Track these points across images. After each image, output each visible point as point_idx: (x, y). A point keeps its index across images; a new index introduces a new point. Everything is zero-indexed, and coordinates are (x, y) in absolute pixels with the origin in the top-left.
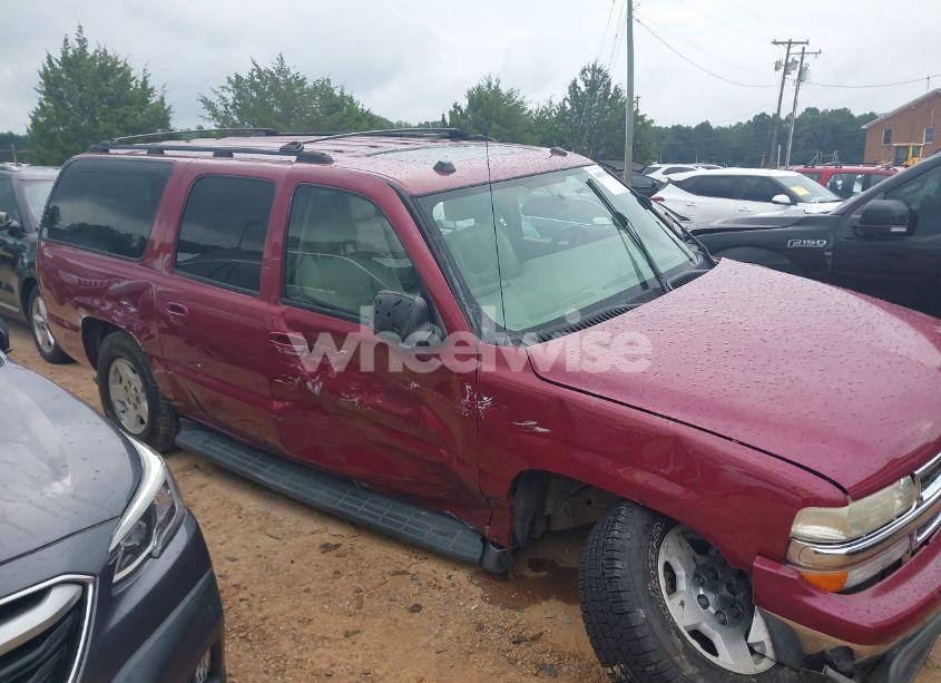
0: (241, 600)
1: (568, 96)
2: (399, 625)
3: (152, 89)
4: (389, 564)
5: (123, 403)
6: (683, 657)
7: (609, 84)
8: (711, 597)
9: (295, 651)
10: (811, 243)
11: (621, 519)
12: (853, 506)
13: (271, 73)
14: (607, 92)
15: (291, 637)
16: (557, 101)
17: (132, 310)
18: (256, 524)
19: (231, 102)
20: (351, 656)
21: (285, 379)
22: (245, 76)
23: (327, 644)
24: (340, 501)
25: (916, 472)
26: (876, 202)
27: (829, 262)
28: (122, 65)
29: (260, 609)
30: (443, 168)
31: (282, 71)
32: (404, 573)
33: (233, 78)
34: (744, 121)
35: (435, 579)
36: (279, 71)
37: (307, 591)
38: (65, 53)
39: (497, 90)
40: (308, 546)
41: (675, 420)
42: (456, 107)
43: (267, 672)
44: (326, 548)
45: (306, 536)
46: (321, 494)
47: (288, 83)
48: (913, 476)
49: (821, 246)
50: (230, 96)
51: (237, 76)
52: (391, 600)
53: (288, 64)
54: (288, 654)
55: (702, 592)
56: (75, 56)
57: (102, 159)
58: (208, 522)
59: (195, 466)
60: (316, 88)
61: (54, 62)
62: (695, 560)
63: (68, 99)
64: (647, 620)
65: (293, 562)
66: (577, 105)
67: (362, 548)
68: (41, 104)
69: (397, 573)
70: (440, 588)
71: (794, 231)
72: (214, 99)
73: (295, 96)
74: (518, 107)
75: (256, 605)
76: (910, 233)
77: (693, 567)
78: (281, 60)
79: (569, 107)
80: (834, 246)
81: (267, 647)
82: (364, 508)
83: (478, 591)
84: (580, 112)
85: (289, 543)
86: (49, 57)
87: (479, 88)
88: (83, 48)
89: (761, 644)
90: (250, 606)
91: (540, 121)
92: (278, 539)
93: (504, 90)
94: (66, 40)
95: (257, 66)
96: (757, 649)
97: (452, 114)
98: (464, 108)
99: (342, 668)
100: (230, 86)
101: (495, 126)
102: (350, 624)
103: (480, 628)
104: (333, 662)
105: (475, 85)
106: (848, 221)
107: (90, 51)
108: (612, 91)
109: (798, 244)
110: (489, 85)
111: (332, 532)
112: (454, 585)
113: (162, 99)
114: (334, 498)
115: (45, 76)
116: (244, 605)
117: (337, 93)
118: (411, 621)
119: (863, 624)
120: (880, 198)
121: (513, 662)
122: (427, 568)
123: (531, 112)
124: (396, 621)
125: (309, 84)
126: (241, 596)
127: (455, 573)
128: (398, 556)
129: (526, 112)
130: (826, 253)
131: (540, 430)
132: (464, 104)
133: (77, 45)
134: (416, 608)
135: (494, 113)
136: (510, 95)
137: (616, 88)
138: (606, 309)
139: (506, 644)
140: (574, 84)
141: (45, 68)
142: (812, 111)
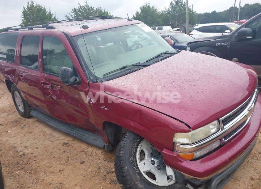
0: (34, 161)
1: (170, 6)
2: (76, 167)
3: (52, 14)
4: (80, 149)
5: (19, 103)
6: (139, 182)
7: (182, 2)
8: (156, 161)
9: (43, 177)
10: (223, 44)
11: (126, 137)
12: (193, 132)
13: (84, 7)
14: (181, 4)
15: (44, 172)
16: (167, 8)
17: (14, 77)
18: (48, 137)
19: (74, 16)
20: (59, 178)
21: (47, 95)
22: (77, 8)
23: (53, 174)
24: (69, 130)
25: (220, 119)
26: (243, 29)
27: (229, 49)
28: (43, 8)
29: (39, 163)
30: (85, 27)
31: (87, 6)
32: (83, 151)
33: (73, 9)
34: (226, 10)
35: (92, 153)
36: (86, 6)
37: (54, 157)
38: (28, 6)
39: (149, 7)
40: (59, 144)
41: (140, 105)
42: (137, 12)
43: (33, 183)
44: (64, 144)
45: (60, 140)
46: (64, 128)
47: (89, 9)
48: (219, 121)
49: (226, 44)
50: (73, 14)
51: (74, 8)
52: (76, 160)
53: (88, 4)
54: (41, 177)
55: (153, 159)
56: (31, 6)
57: (6, 33)
58: (35, 137)
59: (38, 120)
60: (97, 10)
61: (25, 9)
62: (152, 149)
63: (30, 19)
64: (128, 170)
65: (53, 149)
66: (173, 9)
67: (74, 144)
68: (23, 21)
69: (81, 151)
70: (92, 156)
71: (218, 41)
72: (69, 15)
73: (91, 13)
74: (155, 11)
75: (38, 162)
76: (253, 38)
77: (151, 151)
78: (87, 3)
79: (170, 9)
80: (230, 44)
81: (36, 175)
82: (74, 132)
83: (102, 157)
84: (174, 11)
85: (55, 143)
86: (24, 7)
87: (143, 7)
88: (33, 4)
89: (171, 176)
90: (36, 162)
91: (162, 14)
92: (52, 141)
93: (151, 6)
94: (28, 2)
95: (80, 5)
96: (170, 177)
97: (136, 14)
98: (139, 13)
99: (54, 182)
100: (73, 11)
101: (148, 17)
102: (62, 167)
103: (99, 168)
104: (53, 180)
105: (142, 5)
106: (234, 36)
107: (35, 5)
108: (183, 4)
109: (219, 44)
110: (147, 5)
111: (67, 139)
112: (96, 155)
113: (55, 17)
114: (67, 129)
115: (23, 13)
116: (34, 162)
117: (103, 11)
118: (80, 166)
119: (197, 171)
120: (244, 28)
121: (105, 180)
122: (90, 150)
123: (159, 12)
124: (76, 166)
125: (95, 9)
126: (35, 159)
127: (98, 151)
128: (84, 146)
129: (158, 12)
130: (228, 47)
131: (106, 109)
132: (140, 11)
133: (31, 4)
134: (83, 162)
135: (148, 13)
136: (153, 7)
137: (184, 3)
138: (134, 69)
139: (105, 174)
140: (172, 3)
141: (23, 11)
142: (247, 5)
